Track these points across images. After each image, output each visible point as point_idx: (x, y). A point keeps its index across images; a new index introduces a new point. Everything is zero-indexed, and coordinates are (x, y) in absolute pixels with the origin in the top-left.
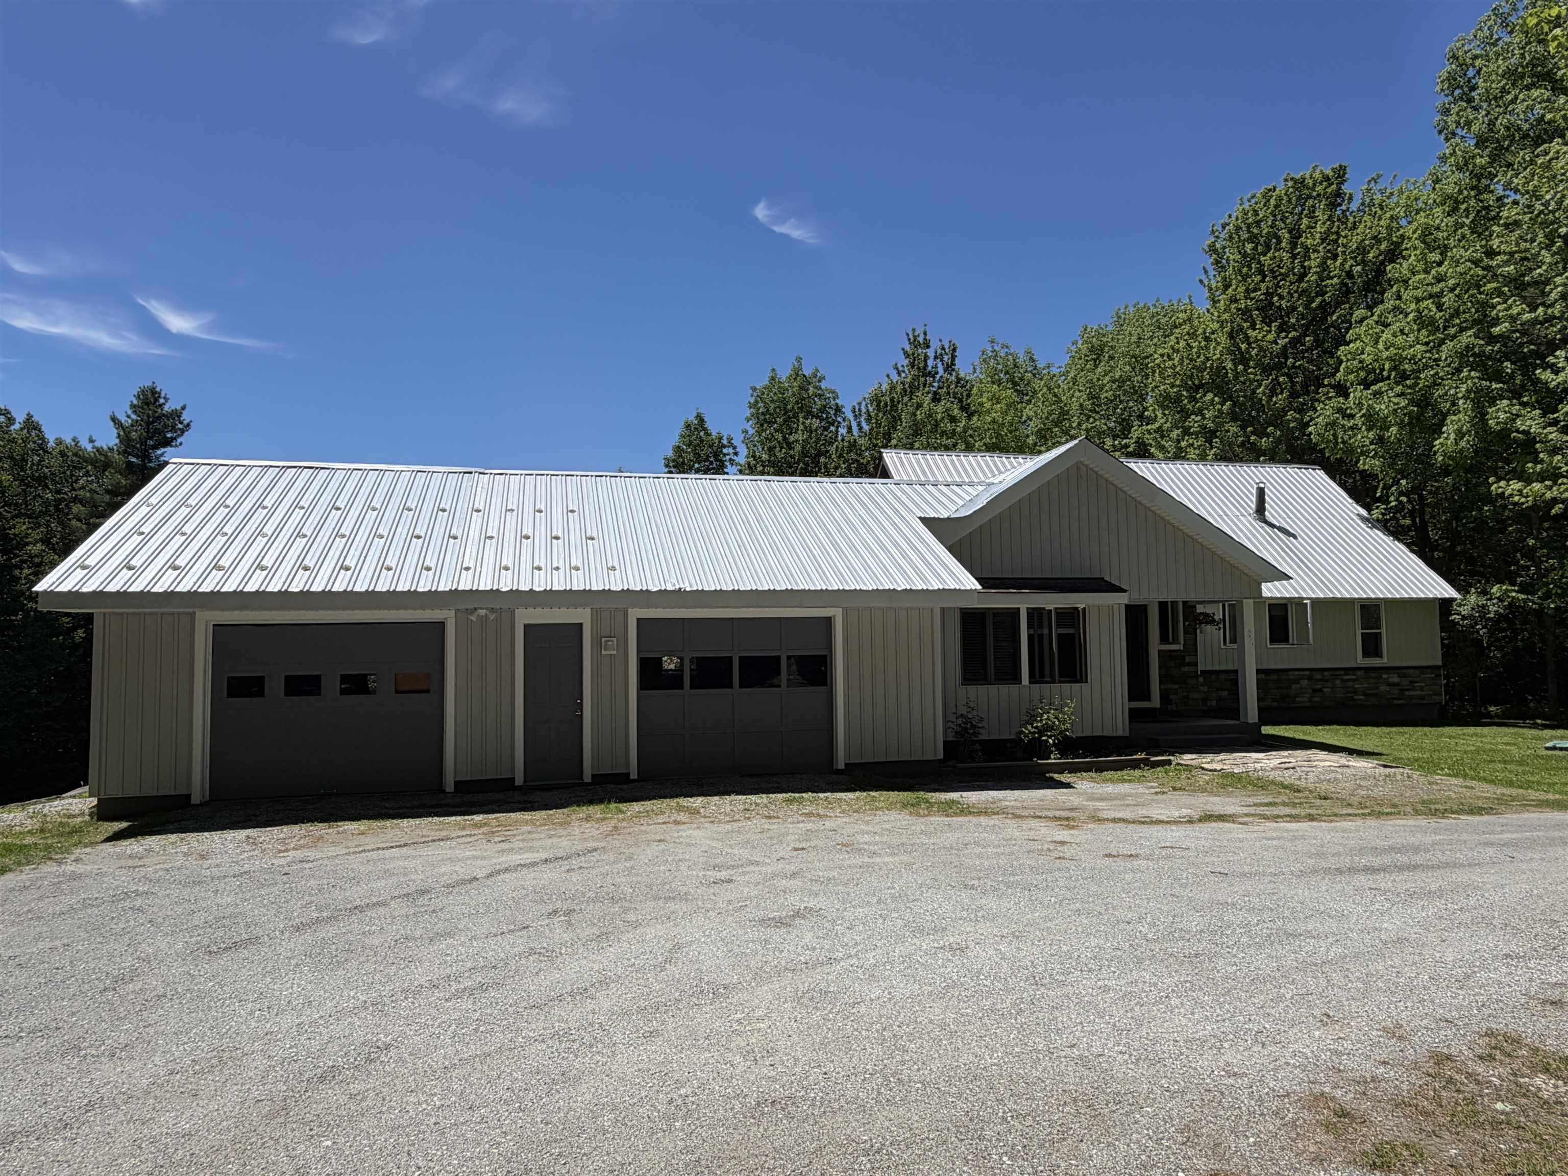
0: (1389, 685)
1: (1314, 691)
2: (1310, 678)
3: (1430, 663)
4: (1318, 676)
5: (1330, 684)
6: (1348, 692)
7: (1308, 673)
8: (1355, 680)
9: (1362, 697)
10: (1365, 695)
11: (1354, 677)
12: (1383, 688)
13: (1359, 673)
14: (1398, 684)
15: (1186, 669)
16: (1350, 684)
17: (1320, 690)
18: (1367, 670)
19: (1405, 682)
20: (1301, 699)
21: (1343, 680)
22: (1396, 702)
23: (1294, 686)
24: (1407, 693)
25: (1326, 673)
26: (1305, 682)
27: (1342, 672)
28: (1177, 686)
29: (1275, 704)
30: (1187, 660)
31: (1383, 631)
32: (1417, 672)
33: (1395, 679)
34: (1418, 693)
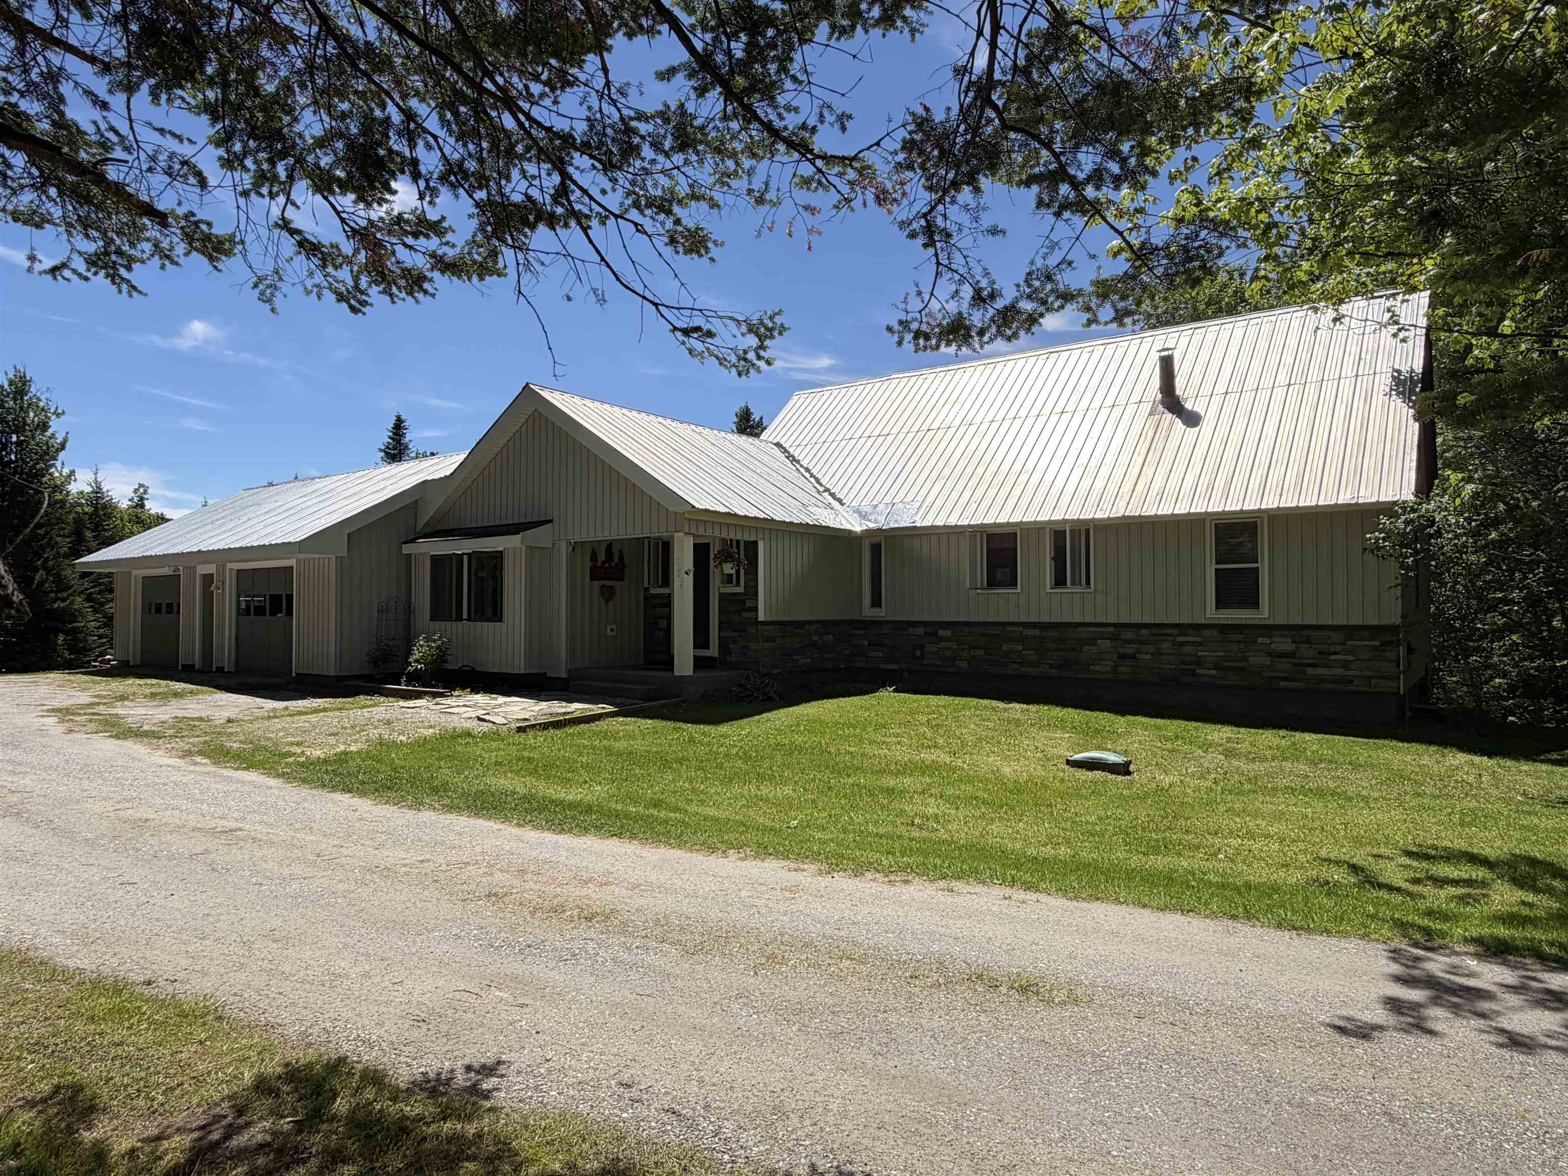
0: (1269, 654)
1: (1122, 657)
2: (1115, 638)
3: (1386, 621)
4: (1128, 635)
5: (1150, 648)
6: (1183, 663)
7: (1112, 629)
8: (1200, 644)
9: (1214, 672)
10: (1218, 667)
11: (1199, 640)
12: (1256, 660)
13: (1207, 633)
14: (1291, 655)
16: (1188, 649)
17: (1133, 657)
18: (1224, 628)
19: (1307, 652)
20: (1098, 668)
21: (1174, 643)
22: (1282, 684)
23: (1086, 649)
24: (1310, 670)
25: (1144, 632)
26: (1105, 644)
27: (1176, 631)
28: (737, 634)
29: (1054, 672)
31: (1264, 567)
32: (1336, 637)
33: (1284, 644)
34: (1339, 671)
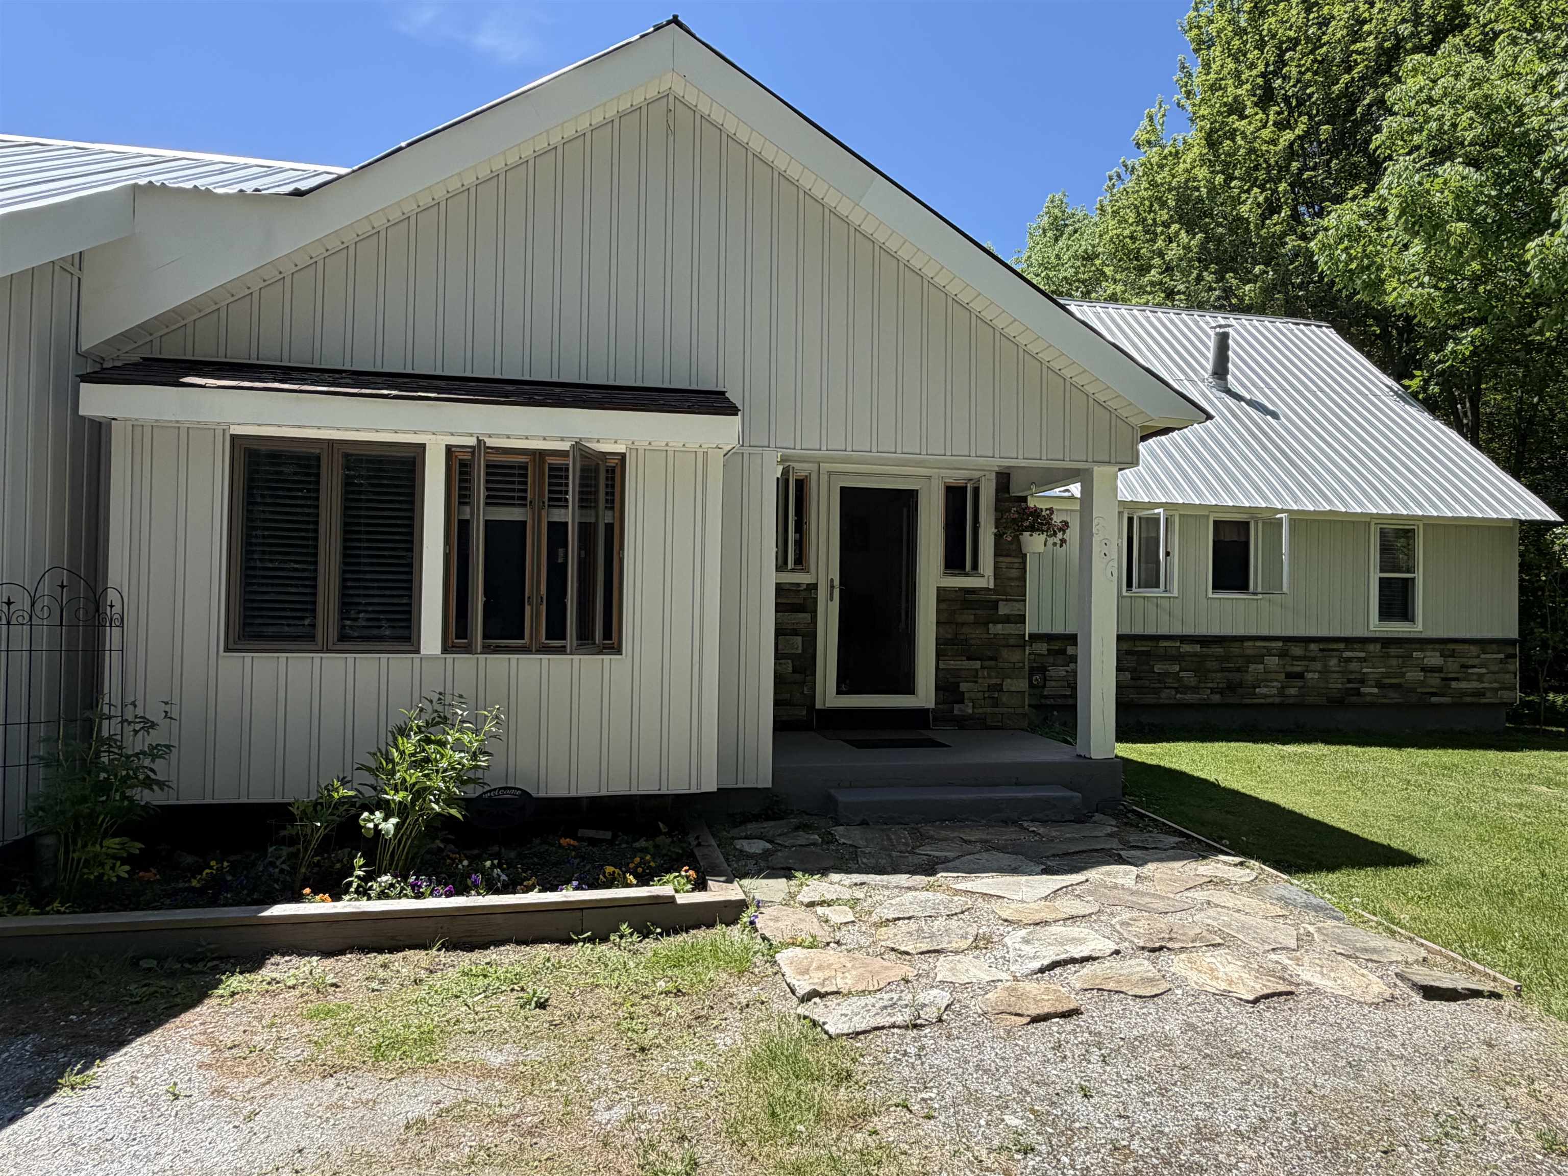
0: (1423, 669)
1: (1289, 675)
2: (1283, 654)
3: (1498, 634)
4: (1297, 651)
5: (1318, 666)
6: (1349, 681)
7: (1280, 644)
8: (1364, 660)
9: (1375, 690)
10: (1379, 685)
11: (1363, 655)
12: (1413, 675)
13: (1371, 647)
14: (1439, 670)
15: (998, 629)
16: (1354, 666)
17: (1300, 676)
18: (1387, 642)
19: (1452, 666)
20: (1264, 690)
21: (1341, 659)
22: (1434, 699)
23: (1252, 667)
24: (1454, 684)
25: (1313, 646)
26: (1273, 662)
27: (1342, 646)
28: (977, 664)
29: (1216, 698)
30: (1003, 609)
31: (1419, 576)
32: (1474, 650)
33: (1433, 659)
34: (1475, 685)
